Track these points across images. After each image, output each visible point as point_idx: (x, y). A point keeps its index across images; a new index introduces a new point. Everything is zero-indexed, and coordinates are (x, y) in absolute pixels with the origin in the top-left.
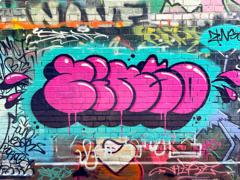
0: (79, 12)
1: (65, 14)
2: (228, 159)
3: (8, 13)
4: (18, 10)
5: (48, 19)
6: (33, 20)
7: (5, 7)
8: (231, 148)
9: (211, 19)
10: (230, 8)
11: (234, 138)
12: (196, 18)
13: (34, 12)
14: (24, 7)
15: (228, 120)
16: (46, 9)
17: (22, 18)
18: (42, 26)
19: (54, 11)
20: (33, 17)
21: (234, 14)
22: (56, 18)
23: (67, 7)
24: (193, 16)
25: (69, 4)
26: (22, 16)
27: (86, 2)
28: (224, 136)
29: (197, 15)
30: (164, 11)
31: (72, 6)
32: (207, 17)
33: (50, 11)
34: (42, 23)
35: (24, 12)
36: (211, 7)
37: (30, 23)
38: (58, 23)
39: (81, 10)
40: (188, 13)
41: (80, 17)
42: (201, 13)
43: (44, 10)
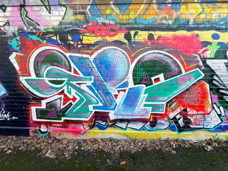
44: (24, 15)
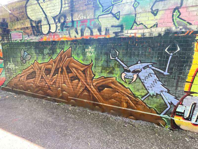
0: (89, 31)
1: (84, 33)
2: (165, 114)
3: (62, 33)
4: (66, 32)
5: (76, 35)
6: (71, 36)
7: (61, 31)
8: (167, 109)
9: (163, 32)
10: (178, 23)
11: (170, 103)
12: (152, 31)
13: (71, 32)
14: (68, 30)
15: (167, 92)
16: (76, 31)
17: (67, 35)
18: (74, 38)
19: (79, 32)
20: (71, 34)
21: (181, 27)
22: (80, 34)
23: (85, 29)
24: (151, 30)
25: (85, 28)
26: (67, 34)
27: (93, 26)
28: (163, 101)
29: (153, 29)
30: (133, 29)
31: (87, 29)
32: (160, 30)
33: (77, 32)
34: (74, 37)
35: (68, 33)
36: (164, 24)
37: (70, 37)
38: (80, 37)
39: (90, 30)
40: (147, 28)
41: (90, 34)
42: (156, 28)
43: (75, 31)
44: (175, 17)
